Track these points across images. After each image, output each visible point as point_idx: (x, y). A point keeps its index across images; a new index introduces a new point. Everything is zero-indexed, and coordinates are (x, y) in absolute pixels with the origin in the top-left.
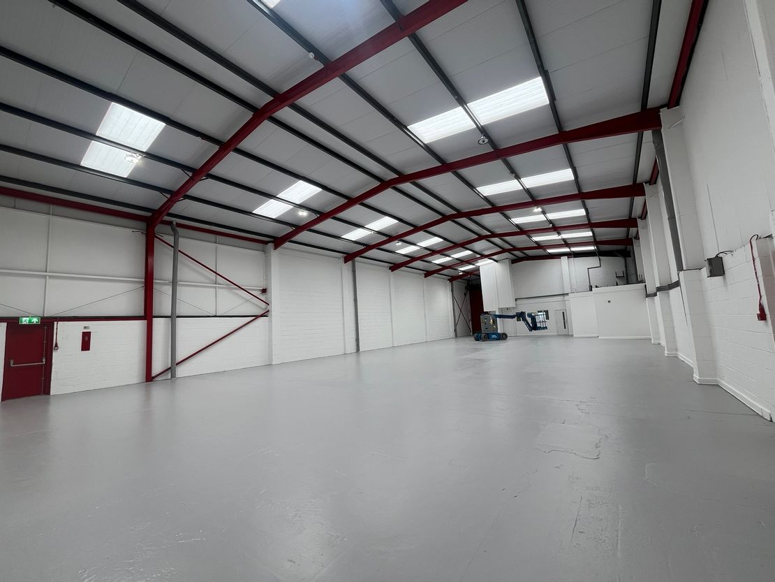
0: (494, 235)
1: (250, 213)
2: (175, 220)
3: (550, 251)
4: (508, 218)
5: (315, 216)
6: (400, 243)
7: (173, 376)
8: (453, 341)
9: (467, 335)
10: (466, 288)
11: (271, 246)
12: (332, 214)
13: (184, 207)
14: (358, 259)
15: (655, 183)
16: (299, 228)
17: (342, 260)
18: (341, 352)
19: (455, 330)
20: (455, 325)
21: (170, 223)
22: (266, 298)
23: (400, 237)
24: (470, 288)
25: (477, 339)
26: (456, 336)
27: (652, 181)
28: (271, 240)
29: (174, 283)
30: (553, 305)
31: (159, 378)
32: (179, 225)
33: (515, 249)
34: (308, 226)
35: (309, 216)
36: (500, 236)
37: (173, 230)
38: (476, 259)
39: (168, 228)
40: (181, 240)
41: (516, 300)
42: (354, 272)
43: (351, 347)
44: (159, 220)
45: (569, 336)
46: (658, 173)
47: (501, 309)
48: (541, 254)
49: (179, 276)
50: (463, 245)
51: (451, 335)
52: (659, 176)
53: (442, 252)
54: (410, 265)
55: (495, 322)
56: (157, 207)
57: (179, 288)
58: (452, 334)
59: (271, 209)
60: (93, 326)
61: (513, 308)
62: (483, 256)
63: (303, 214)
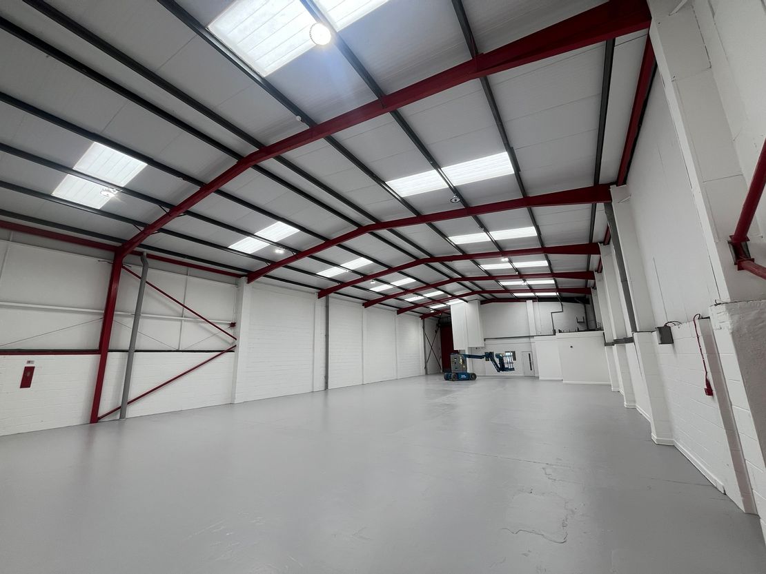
0: (464, 278)
1: (225, 248)
2: (146, 251)
3: (516, 295)
4: (477, 264)
5: (291, 254)
6: (374, 282)
7: (122, 416)
8: (423, 380)
9: (437, 373)
10: (437, 325)
11: (244, 279)
12: (310, 253)
13: (158, 239)
14: (332, 295)
15: (608, 243)
16: (274, 264)
17: (316, 296)
18: (309, 390)
19: (426, 368)
20: (426, 362)
21: (140, 254)
22: (234, 333)
23: (375, 277)
24: (441, 326)
25: (447, 378)
26: (426, 374)
27: (606, 241)
28: (246, 274)
29: (137, 316)
30: (520, 347)
31: (106, 419)
32: (149, 256)
33: (484, 291)
34: (284, 263)
35: (285, 254)
36: (471, 279)
37: (142, 260)
38: (448, 299)
39: (138, 258)
40: (150, 271)
41: (485, 340)
42: (327, 307)
43: (320, 385)
44: (130, 250)
45: (535, 378)
46: (610, 236)
47: (471, 349)
48: (508, 297)
49: (143, 309)
50: (436, 286)
51: (421, 372)
52: (611, 240)
53: (415, 291)
54: (383, 302)
55: (464, 362)
56: (129, 237)
57: (141, 321)
58: (423, 371)
59: (247, 245)
60: (37, 361)
61: (482, 348)
62: (454, 297)
63: (280, 252)
